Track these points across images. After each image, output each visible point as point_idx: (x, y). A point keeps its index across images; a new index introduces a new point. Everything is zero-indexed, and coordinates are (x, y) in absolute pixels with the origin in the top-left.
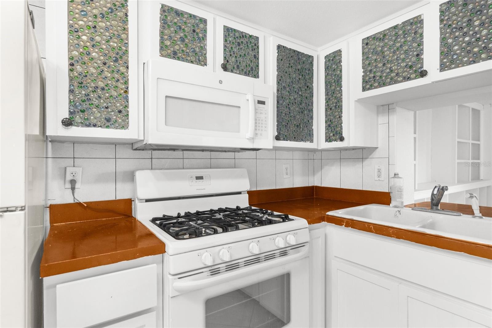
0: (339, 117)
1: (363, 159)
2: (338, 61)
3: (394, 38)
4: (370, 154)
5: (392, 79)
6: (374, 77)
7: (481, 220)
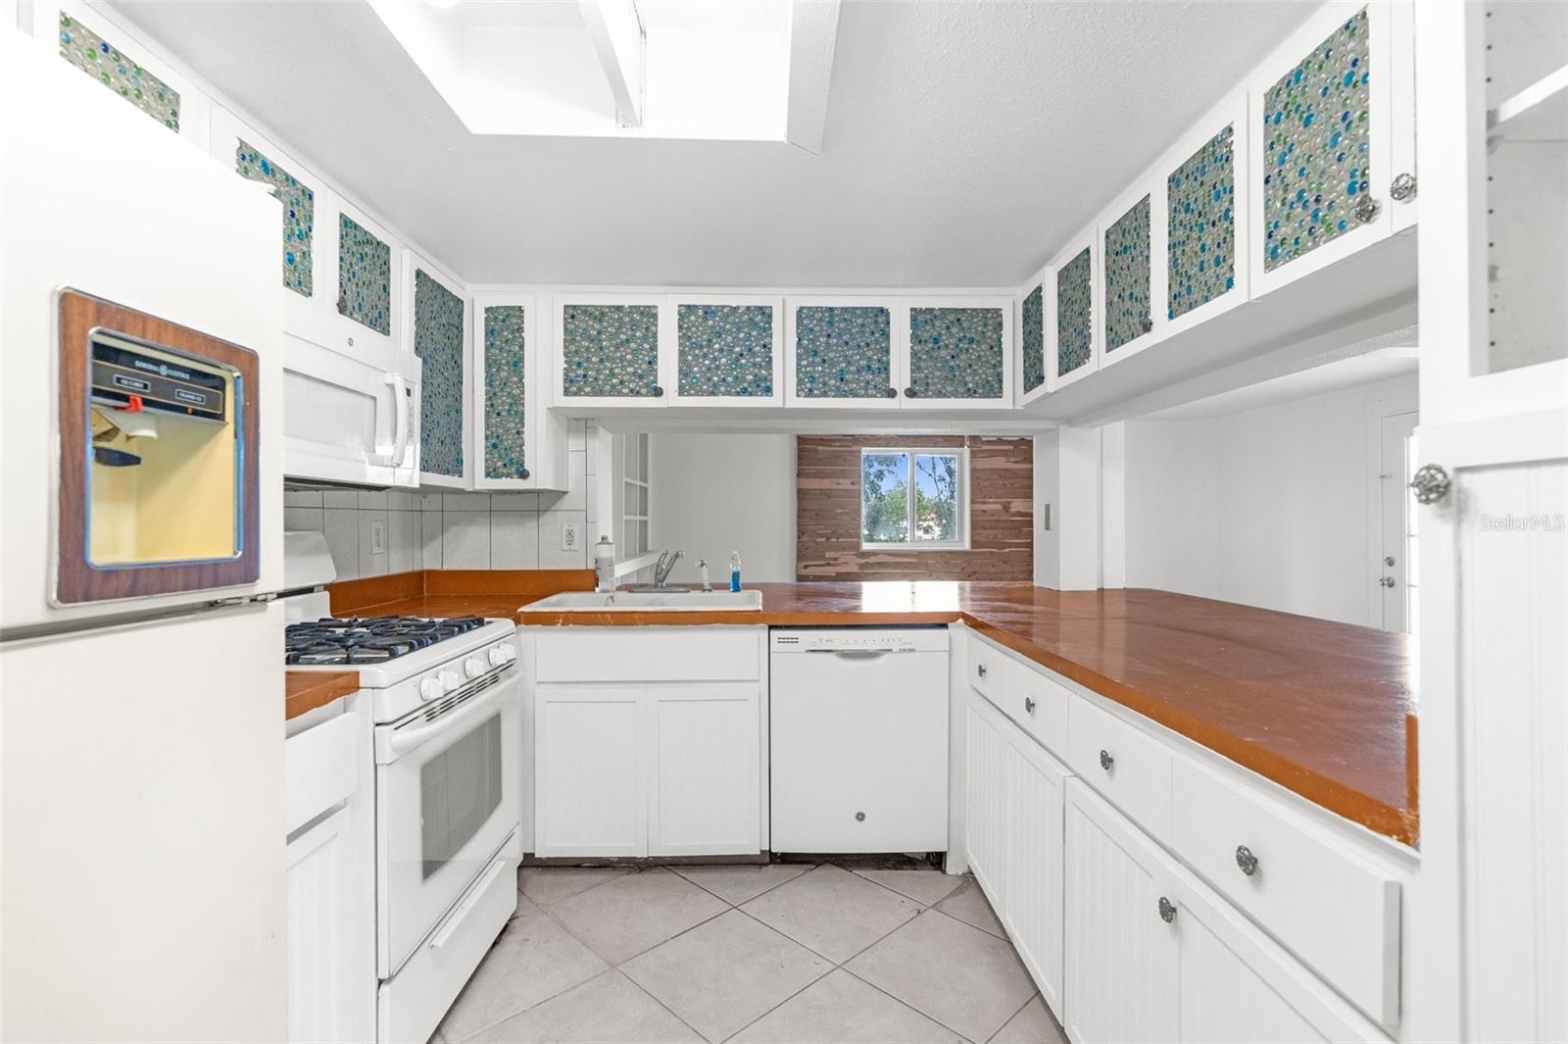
0: (518, 433)
1: (539, 512)
2: (516, 327)
3: (616, 324)
4: (554, 504)
5: (613, 386)
6: (585, 376)
7: (711, 594)
